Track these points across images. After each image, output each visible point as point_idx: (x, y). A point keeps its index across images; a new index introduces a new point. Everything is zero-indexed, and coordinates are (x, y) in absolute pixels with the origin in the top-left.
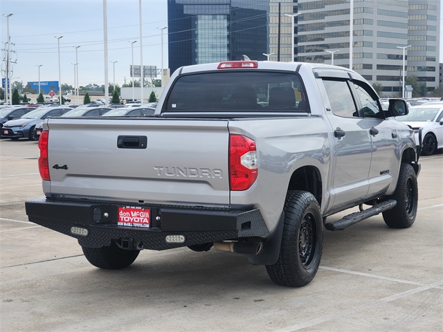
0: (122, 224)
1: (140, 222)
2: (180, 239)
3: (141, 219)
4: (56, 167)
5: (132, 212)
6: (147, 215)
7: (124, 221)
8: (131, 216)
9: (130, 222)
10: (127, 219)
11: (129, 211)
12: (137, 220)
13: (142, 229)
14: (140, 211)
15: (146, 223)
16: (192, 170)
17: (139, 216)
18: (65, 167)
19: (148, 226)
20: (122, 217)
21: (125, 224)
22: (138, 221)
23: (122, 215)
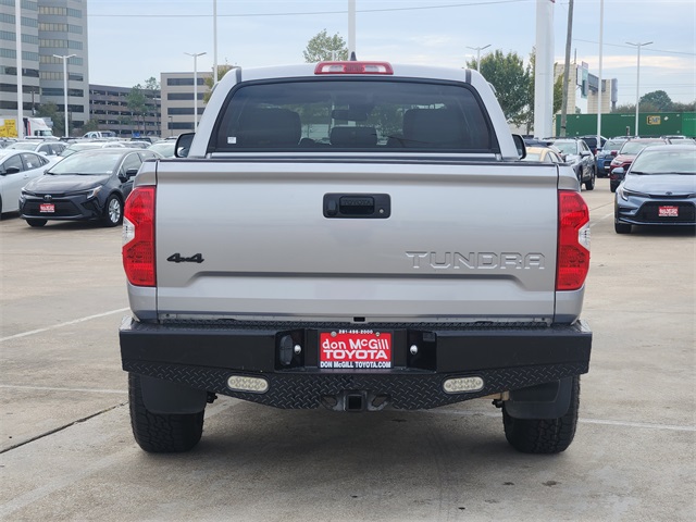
0: (330, 364)
1: (369, 359)
2: (476, 383)
3: (372, 352)
4: (176, 258)
5: (351, 341)
6: (385, 344)
7: (332, 359)
8: (349, 348)
9: (346, 359)
10: (339, 354)
11: (345, 338)
12: (361, 354)
13: (374, 371)
14: (369, 337)
15: (382, 359)
16: (485, 256)
17: (367, 348)
18: (198, 259)
19: (388, 365)
20: (328, 352)
21: (336, 365)
22: (365, 357)
23: (327, 347)
